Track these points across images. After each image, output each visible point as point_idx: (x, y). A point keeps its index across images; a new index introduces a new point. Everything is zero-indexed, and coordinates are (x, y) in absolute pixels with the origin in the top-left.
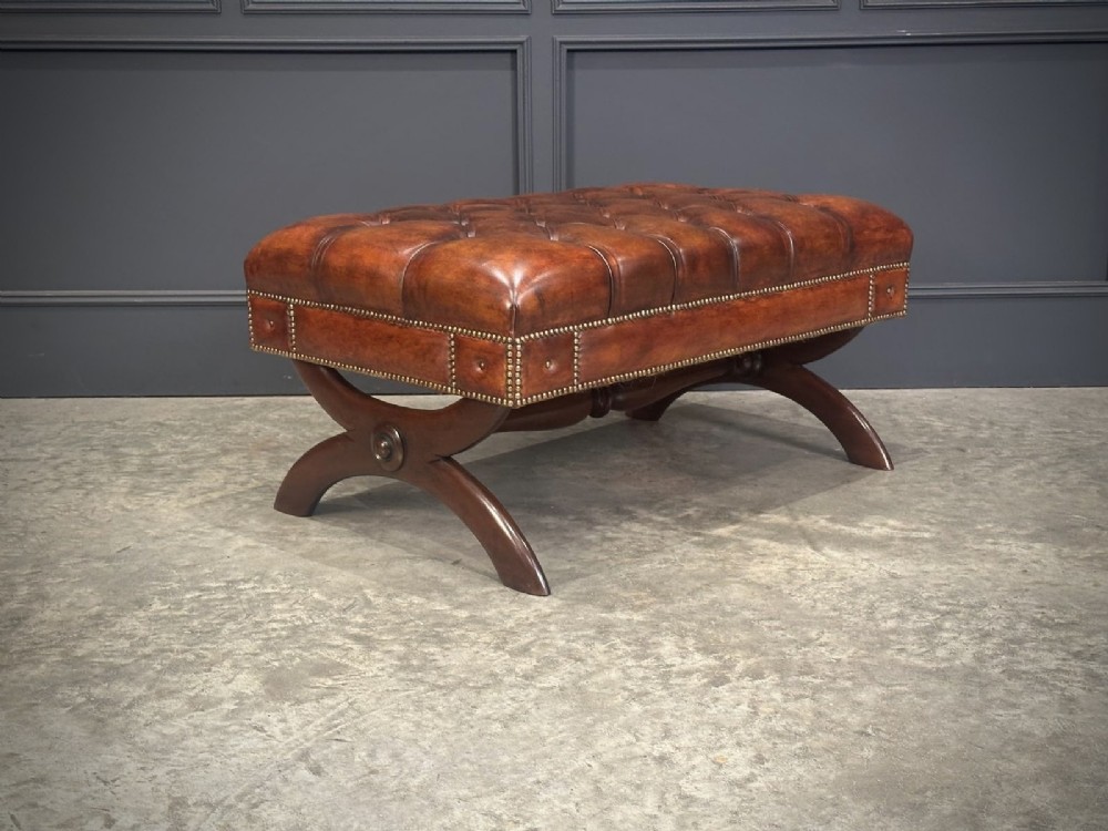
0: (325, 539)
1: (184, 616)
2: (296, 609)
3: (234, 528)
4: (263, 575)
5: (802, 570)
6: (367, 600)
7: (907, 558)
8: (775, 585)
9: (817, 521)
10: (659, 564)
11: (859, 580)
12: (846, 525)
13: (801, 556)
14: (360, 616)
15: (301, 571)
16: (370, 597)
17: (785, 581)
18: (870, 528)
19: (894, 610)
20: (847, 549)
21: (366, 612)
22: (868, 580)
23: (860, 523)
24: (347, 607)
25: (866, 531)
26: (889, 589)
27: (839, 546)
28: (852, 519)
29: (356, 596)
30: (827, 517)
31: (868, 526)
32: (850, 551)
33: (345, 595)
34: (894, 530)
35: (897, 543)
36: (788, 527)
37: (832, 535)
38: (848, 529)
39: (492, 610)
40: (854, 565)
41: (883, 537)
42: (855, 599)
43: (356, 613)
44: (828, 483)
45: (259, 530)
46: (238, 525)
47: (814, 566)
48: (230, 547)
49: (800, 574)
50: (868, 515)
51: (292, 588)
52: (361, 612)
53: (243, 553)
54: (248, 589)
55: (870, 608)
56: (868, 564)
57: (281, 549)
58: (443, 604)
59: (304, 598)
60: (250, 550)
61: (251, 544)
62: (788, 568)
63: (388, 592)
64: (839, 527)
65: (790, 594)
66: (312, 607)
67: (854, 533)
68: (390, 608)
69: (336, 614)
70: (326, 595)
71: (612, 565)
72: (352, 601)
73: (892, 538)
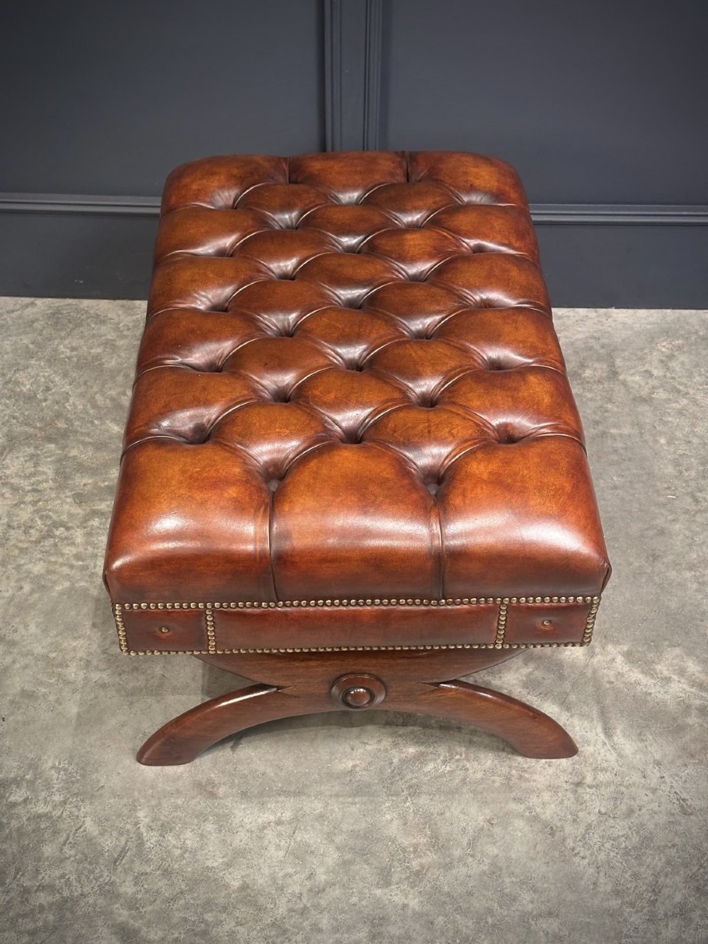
2: (66, 858)
3: (13, 644)
4: (37, 768)
5: (589, 786)
6: (140, 836)
7: (701, 762)
8: (559, 824)
9: (614, 659)
10: (444, 762)
11: (648, 817)
12: (643, 672)
13: (591, 749)
14: (130, 878)
15: (76, 760)
16: (143, 830)
17: (571, 814)
18: (667, 680)
19: (678, 898)
20: (640, 734)
21: (138, 867)
22: (656, 817)
23: (658, 667)
24: (119, 855)
25: (663, 687)
26: (677, 840)
27: (632, 727)
28: (650, 656)
29: (128, 827)
30: (626, 649)
31: (666, 673)
32: (642, 740)
33: (117, 824)
34: (693, 686)
35: (693, 720)
36: (583, 674)
37: (627, 695)
38: (645, 680)
39: (266, 871)
40: (644, 777)
41: (678, 703)
42: (640, 865)
43: (125, 871)
44: (632, 559)
45: (38, 649)
46: (16, 637)
47: (602, 777)
48: (6, 694)
49: (587, 797)
50: (668, 646)
51: (65, 802)
52: (131, 869)
53: (19, 708)
54: (19, 804)
55: (653, 891)
56: (658, 775)
57: (58, 702)
58: (218, 853)
59: (76, 830)
60: (27, 701)
61: (28, 687)
62: (576, 780)
63: (162, 818)
64: (635, 675)
65: (573, 850)
66: (83, 853)
67: (650, 694)
68: (163, 859)
69: (106, 874)
70: (99, 822)
71: (396, 761)
72: (123, 840)
73: (689, 707)
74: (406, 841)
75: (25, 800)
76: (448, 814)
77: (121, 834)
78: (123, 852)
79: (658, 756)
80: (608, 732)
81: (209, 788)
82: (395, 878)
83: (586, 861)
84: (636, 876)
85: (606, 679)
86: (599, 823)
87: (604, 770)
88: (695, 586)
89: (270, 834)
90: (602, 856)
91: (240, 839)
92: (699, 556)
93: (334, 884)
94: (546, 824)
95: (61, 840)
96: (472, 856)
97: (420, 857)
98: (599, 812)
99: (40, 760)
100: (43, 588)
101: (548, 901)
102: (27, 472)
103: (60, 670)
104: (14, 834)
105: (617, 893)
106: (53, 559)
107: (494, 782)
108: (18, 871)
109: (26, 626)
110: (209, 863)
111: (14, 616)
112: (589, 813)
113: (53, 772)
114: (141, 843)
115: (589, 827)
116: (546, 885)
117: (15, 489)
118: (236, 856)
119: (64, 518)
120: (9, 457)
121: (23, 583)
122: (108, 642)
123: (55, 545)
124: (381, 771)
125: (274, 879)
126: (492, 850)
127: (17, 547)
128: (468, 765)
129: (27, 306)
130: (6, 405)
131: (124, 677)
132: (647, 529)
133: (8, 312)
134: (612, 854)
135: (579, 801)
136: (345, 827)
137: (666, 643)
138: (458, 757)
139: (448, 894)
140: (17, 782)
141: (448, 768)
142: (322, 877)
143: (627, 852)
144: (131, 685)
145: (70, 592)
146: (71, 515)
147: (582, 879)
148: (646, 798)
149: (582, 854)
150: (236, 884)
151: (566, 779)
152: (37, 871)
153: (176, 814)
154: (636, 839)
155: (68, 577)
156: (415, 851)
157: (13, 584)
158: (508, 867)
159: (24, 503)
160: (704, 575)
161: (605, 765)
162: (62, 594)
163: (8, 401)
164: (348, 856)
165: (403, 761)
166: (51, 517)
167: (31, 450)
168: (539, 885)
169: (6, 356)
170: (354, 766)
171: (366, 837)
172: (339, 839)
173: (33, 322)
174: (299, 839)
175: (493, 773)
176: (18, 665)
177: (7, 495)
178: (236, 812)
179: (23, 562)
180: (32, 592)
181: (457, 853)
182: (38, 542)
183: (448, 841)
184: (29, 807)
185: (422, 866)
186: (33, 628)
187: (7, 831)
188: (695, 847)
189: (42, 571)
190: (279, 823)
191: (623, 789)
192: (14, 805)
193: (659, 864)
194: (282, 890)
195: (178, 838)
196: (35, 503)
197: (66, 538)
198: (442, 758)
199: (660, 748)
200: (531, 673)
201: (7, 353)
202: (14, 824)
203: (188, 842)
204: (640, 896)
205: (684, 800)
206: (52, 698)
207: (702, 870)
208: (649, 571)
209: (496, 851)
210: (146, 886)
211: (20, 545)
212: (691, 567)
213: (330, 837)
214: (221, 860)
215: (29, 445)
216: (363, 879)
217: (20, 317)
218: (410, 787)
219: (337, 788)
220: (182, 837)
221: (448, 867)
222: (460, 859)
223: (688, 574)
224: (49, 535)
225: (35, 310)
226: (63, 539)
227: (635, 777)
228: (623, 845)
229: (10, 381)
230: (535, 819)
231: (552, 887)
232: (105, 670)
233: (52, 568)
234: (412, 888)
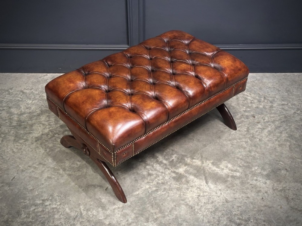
0: (70, 172)
1: (30, 222)
2: (61, 218)
3: (44, 165)
4: (52, 196)
5: (202, 196)
6: (81, 212)
7: (231, 189)
8: (193, 206)
9: (209, 164)
10: (163, 191)
11: (217, 203)
12: (216, 167)
13: (202, 187)
14: (79, 223)
15: (63, 194)
16: (82, 211)
17: (197, 203)
18: (223, 169)
19: (225, 223)
20: (215, 183)
21: (81, 220)
22: (219, 203)
23: (221, 166)
24: (76, 217)
25: (222, 171)
26: (225, 209)
27: (213, 181)
28: (218, 163)
29: (78, 210)
30: (212, 162)
31: (222, 167)
32: (216, 184)
33: (75, 209)
34: (230, 170)
35: (229, 179)
36: (200, 168)
37: (212, 173)
38: (217, 169)
39: (115, 220)
40: (216, 193)
41: (226, 175)
42: (215, 215)
43: (77, 221)
44: (214, 139)
45: (52, 166)
46: (46, 163)
47: (205, 194)
48: (43, 178)
49: (201, 199)
50: (223, 161)
51: (60, 204)
52: (79, 220)
53: (47, 181)
54: (48, 205)
55: (218, 221)
56: (220, 193)
57: (58, 179)
58: (102, 216)
59: (64, 211)
60: (49, 179)
61: (49, 176)
62: (198, 195)
63: (87, 208)
64: (214, 168)
65: (197, 212)
66: (66, 217)
67: (218, 173)
68: (87, 218)
69: (72, 222)
70: (70, 209)
71: (150, 192)
72: (77, 213)
73: (228, 176)
74: (152, 211)
75: (50, 204)
76: (164, 204)
77: (76, 212)
78: (77, 216)
79: (220, 188)
80: (207, 183)
81: (100, 200)
82: (150, 220)
83: (201, 215)
84: (214, 218)
85: (206, 169)
86: (204, 205)
87: (206, 192)
88: (231, 145)
89: (116, 211)
90: (205, 213)
91: (108, 212)
92: (232, 138)
93: (134, 222)
94: (190, 206)
95: (60, 214)
96: (171, 214)
97: (157, 215)
98: (204, 203)
99: (53, 194)
100: (52, 150)
101: (190, 225)
102: (47, 120)
103: (58, 171)
104: (47, 213)
105: (209, 222)
106: (55, 143)
107: (176, 196)
108: (48, 222)
109: (48, 160)
110: (100, 218)
111: (44, 158)
112: (202, 203)
113: (57, 197)
114: (81, 214)
115: (201, 206)
116: (190, 221)
117: (43, 125)
118: (107, 217)
119: (58, 132)
120: (41, 116)
121: (47, 149)
122: (71, 164)
123: (55, 139)
124: (146, 194)
125: (117, 222)
126: (176, 213)
127: (45, 140)
128: (169, 192)
129: (45, 76)
130: (40, 102)
131: (76, 172)
132: (218, 131)
133: (40, 77)
134: (207, 213)
135: (199, 200)
136: (136, 208)
137: (223, 160)
138: (167, 190)
139: (164, 224)
140: (47, 200)
141: (164, 193)
142: (130, 221)
143: (211, 212)
144: (77, 175)
145: (60, 151)
146: (59, 131)
147: (199, 219)
148: (217, 199)
149: (200, 213)
150: (108, 223)
151: (195, 194)
152: (53, 222)
153: (91, 207)
154: (214, 209)
155: (59, 147)
156: (155, 213)
157: (44, 149)
158: (180, 217)
159: (46, 128)
160: (233, 142)
161: (206, 191)
162: (58, 152)
163: (40, 101)
164: (137, 216)
165: (152, 192)
166: (54, 132)
167: (48, 114)
168: (188, 221)
169: (39, 89)
170: (139, 193)
171: (142, 211)
172: (135, 211)
173: (47, 80)
174: (124, 212)
175: (176, 194)
176: (46, 170)
177: (41, 126)
178: (107, 206)
179: (46, 144)
180: (49, 151)
181: (167, 214)
182: (50, 138)
183: (164, 211)
184: (51, 206)
185: (157, 217)
186: (50, 161)
187: (45, 212)
188: (229, 210)
189: (52, 146)
190: (119, 208)
191: (211, 197)
192: (47, 205)
193: (220, 215)
194: (120, 224)
195: (91, 212)
196: (49, 128)
197: (58, 137)
198: (162, 190)
199: (221, 186)
200: (186, 168)
201: (40, 89)
202: (47, 210)
203: (94, 213)
204: (215, 223)
205: (227, 199)
206: (56, 178)
207: (231, 216)
208: (218, 142)
209: (177, 213)
210: (83, 225)
211: (46, 139)
212: (230, 140)
213: (132, 211)
214: (103, 218)
215: (47, 113)
216: (141, 221)
217: (43, 79)
218: (154, 198)
219: (134, 199)
220: (92, 212)
221: (164, 217)
222: (167, 215)
223: (229, 142)
224: (54, 136)
225: (47, 77)
226: (57, 137)
227: (214, 194)
228: (210, 210)
229: (41, 96)
230: (187, 205)
231: (192, 221)
232: (70, 171)
233: (55, 145)
234: (155, 222)
